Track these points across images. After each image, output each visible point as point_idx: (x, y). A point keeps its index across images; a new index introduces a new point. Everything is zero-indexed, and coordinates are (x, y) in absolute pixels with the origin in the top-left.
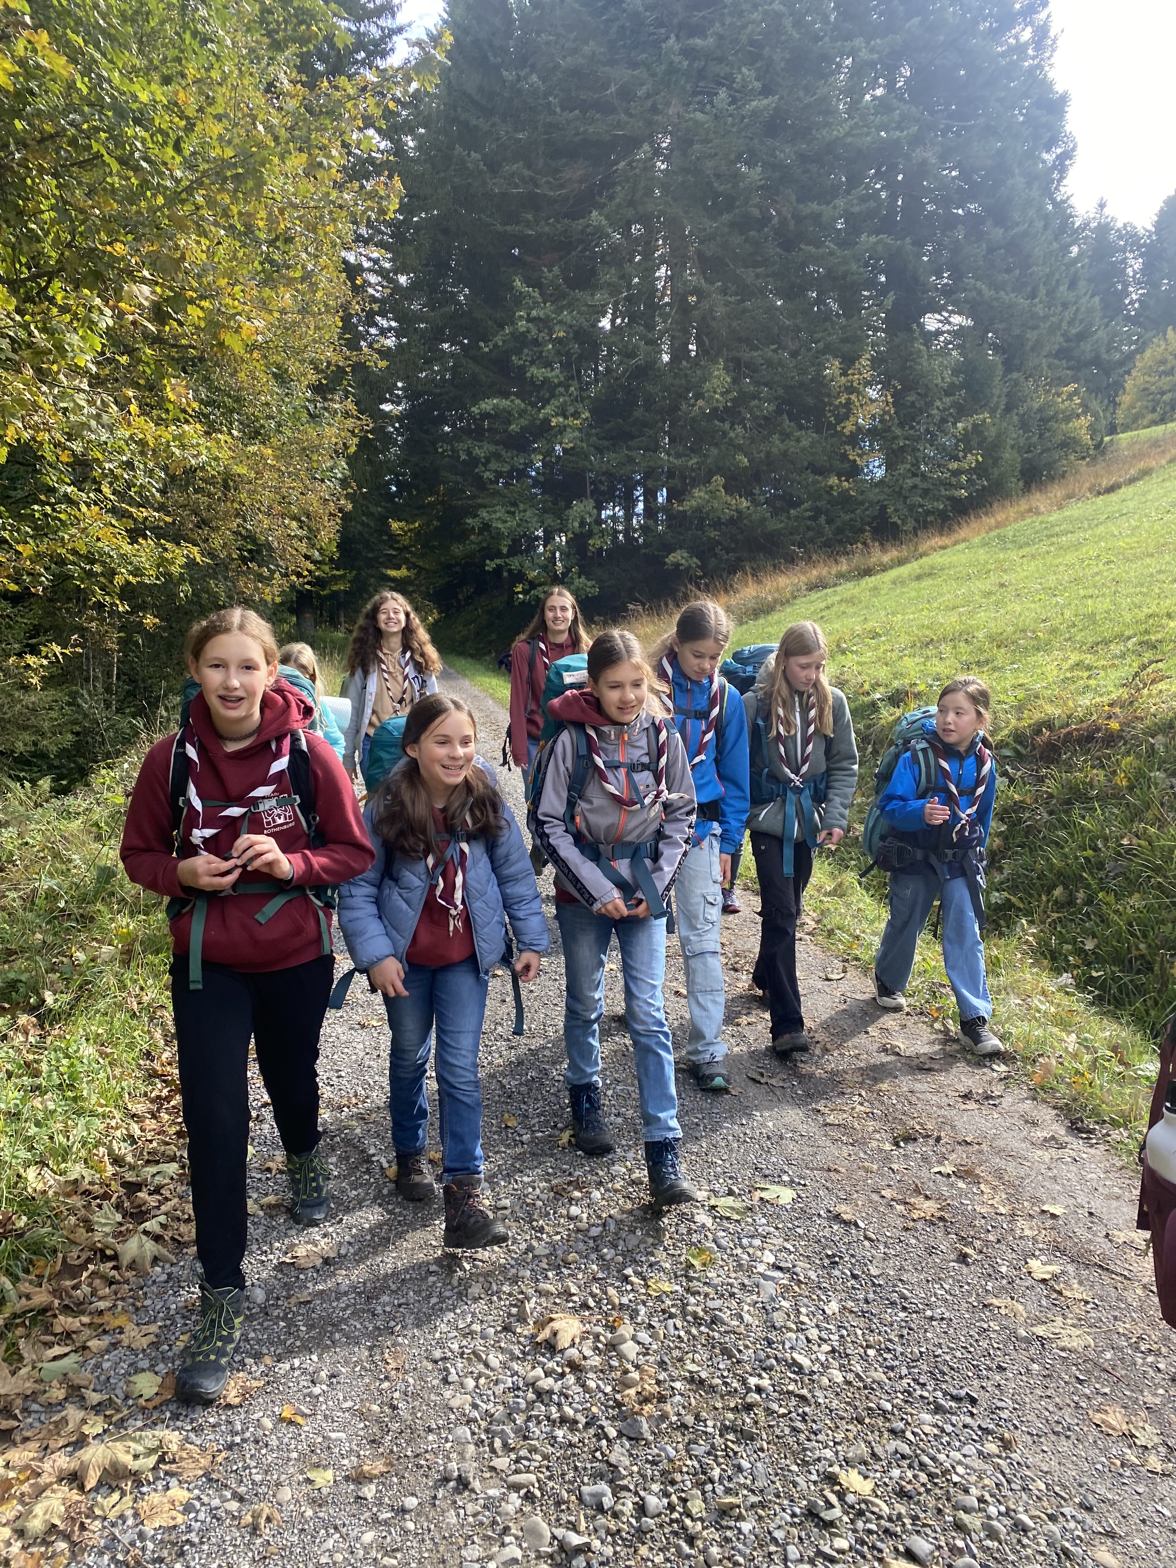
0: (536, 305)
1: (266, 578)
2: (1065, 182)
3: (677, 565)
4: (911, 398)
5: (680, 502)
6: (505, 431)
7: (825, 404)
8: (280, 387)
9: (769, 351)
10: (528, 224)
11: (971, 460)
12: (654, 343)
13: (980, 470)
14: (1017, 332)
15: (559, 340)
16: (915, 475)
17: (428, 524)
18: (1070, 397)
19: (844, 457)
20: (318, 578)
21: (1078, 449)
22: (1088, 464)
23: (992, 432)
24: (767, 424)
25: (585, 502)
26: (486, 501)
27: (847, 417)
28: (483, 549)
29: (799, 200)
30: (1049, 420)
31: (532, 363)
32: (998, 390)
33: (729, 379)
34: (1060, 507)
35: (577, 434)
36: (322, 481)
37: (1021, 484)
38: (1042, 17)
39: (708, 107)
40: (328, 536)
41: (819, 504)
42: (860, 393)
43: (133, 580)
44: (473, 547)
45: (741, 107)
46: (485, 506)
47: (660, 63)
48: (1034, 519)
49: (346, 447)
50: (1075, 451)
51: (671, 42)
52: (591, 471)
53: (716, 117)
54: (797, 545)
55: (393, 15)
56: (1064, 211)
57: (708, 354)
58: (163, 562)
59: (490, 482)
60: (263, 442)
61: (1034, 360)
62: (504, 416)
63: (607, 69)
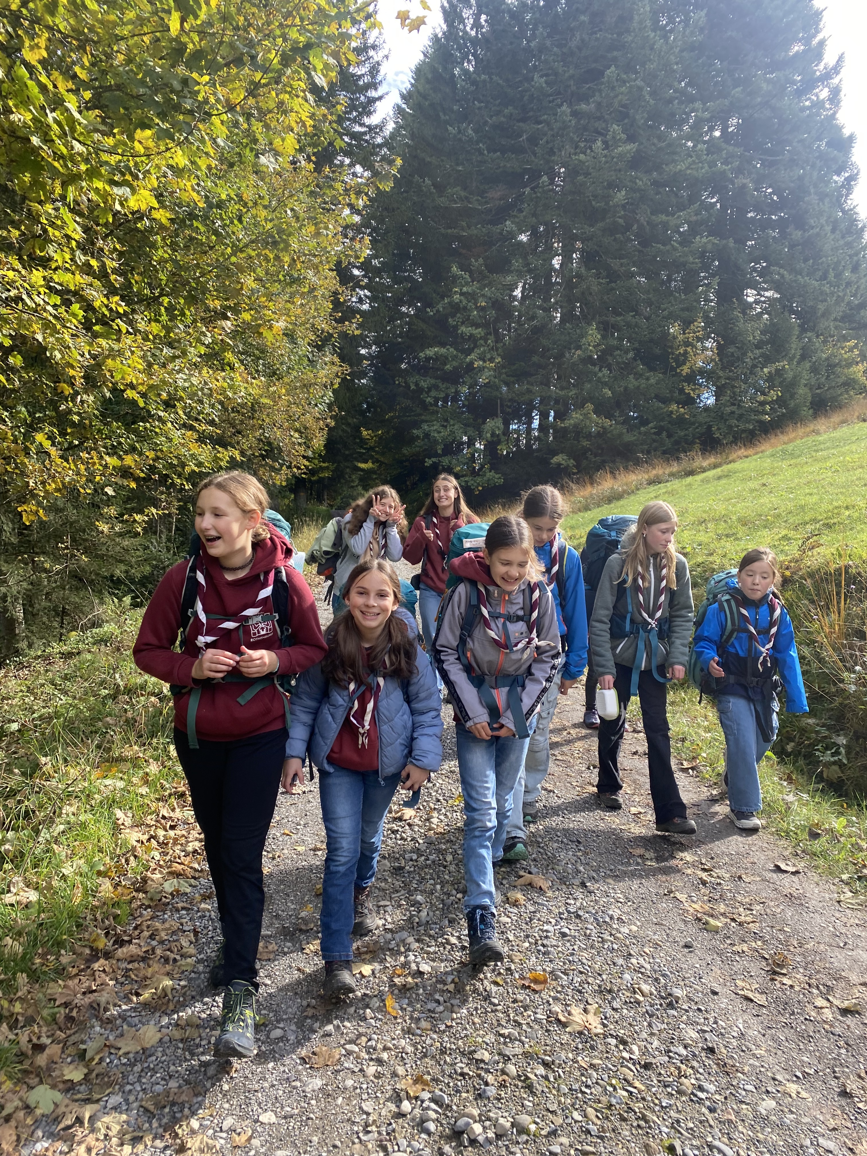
0: (467, 284)
1: (277, 469)
2: (851, 197)
3: (559, 464)
4: (731, 349)
5: (562, 420)
6: (442, 370)
7: (669, 353)
8: (290, 343)
9: (629, 317)
10: (463, 229)
11: (773, 395)
12: (548, 310)
13: (780, 401)
14: (811, 303)
15: (483, 309)
16: (733, 404)
17: (388, 432)
18: (851, 350)
19: (682, 391)
20: (310, 470)
21: (857, 387)
22: (864, 398)
23: (790, 375)
24: (626, 368)
25: (496, 420)
26: (428, 418)
27: (684, 364)
28: (425, 450)
29: (652, 213)
30: (835, 366)
31: (463, 323)
32: (794, 347)
33: (599, 337)
34: (835, 429)
35: (492, 373)
36: (316, 405)
37: (811, 411)
38: (835, 81)
39: (588, 151)
40: (319, 442)
41: (662, 424)
42: (693, 346)
43: (196, 469)
44: (417, 449)
45: (613, 150)
46: (426, 421)
47: (556, 121)
48: (811, 438)
49: (332, 384)
50: (854, 389)
51: (564, 108)
52: (501, 399)
53: (594, 158)
54: (642, 452)
55: (376, 89)
56: (850, 217)
57: (586, 318)
58: (216, 459)
59: (431, 405)
60: (278, 380)
61: (823, 324)
62: (442, 360)
63: (521, 124)
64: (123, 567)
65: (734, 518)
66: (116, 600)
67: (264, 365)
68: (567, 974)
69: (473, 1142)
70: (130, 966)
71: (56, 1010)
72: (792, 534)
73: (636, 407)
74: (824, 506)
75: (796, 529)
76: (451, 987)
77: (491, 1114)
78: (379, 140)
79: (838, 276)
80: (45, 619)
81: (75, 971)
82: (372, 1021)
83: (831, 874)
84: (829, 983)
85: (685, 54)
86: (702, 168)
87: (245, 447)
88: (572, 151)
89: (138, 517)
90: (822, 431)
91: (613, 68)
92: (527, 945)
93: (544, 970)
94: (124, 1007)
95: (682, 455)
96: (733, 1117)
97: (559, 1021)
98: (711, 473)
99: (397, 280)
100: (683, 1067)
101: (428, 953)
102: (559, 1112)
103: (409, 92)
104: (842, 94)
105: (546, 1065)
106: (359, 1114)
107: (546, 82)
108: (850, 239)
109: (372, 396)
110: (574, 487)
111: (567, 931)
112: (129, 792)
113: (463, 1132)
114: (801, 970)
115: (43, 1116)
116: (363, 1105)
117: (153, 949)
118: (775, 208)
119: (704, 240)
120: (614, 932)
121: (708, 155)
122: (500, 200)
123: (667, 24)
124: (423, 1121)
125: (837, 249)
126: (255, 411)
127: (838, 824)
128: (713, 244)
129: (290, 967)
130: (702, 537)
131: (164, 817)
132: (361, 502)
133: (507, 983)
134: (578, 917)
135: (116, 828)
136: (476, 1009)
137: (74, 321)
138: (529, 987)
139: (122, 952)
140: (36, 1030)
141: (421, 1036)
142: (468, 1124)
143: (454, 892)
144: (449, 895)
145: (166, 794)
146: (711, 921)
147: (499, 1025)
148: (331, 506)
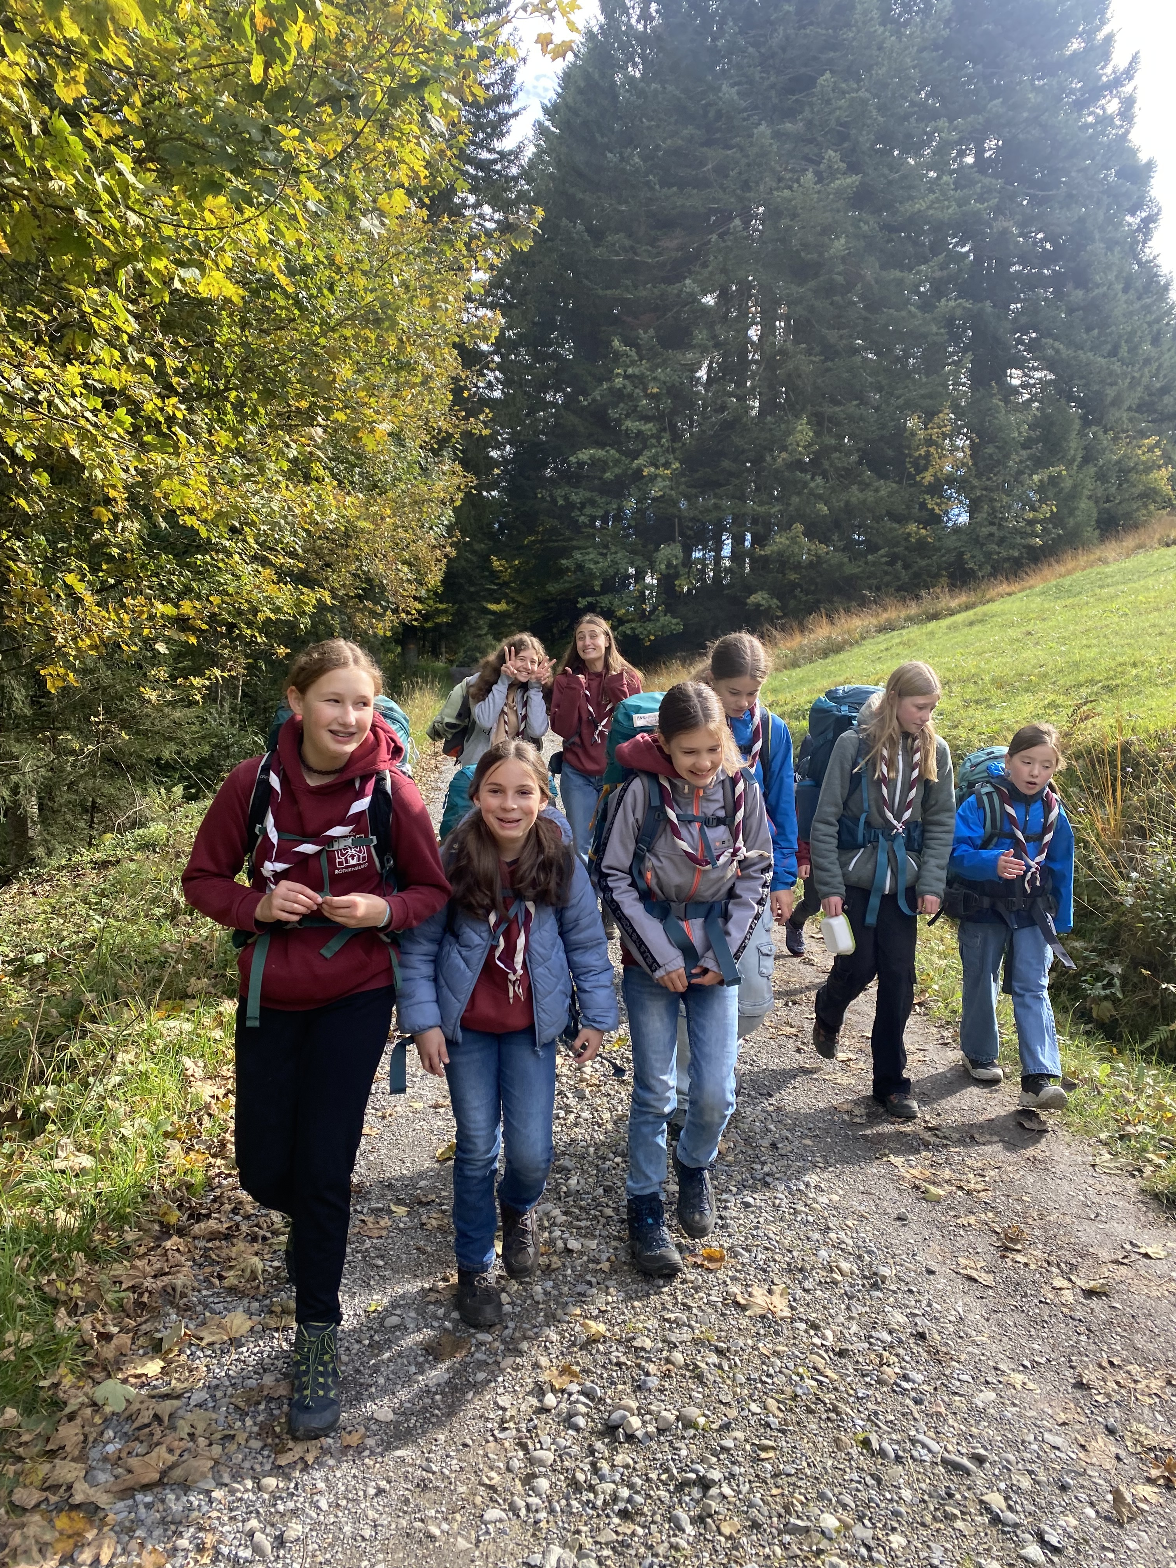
0: (633, 363)
1: (379, 615)
2: (1150, 244)
3: (758, 605)
4: (990, 450)
5: (762, 547)
6: (601, 478)
7: (906, 456)
8: (396, 445)
9: (852, 407)
10: (627, 290)
11: (1046, 511)
12: (742, 398)
13: (1056, 520)
14: (1096, 387)
15: (653, 397)
16: (992, 524)
17: (527, 563)
18: (1151, 450)
19: (923, 505)
20: (423, 614)
21: (1159, 499)
22: (1169, 514)
23: (1068, 484)
24: (848, 476)
25: (673, 546)
26: (581, 543)
27: (926, 469)
28: (578, 586)
29: (883, 267)
30: (1130, 471)
31: (628, 416)
32: (1074, 446)
33: (811, 433)
34: (1128, 556)
35: (667, 483)
36: (431, 529)
37: (1097, 532)
38: (1127, 89)
39: (795, 185)
40: (435, 577)
41: (896, 550)
42: (939, 446)
43: (273, 617)
44: (567, 585)
45: (828, 184)
46: (579, 548)
47: (752, 144)
48: (1096, 569)
49: (452, 500)
50: (1155, 502)
51: (763, 127)
52: (680, 519)
53: (803, 194)
54: (870, 589)
55: (510, 103)
56: (1149, 271)
57: (793, 408)
58: (299, 603)
59: (586, 526)
60: (380, 495)
61: (1114, 415)
62: (599, 465)
63: (705, 149)
64: (174, 747)
66: (163, 791)
67: (360, 474)
68: (750, 1251)
69: (630, 1438)
70: (210, 1245)
71: (123, 1294)
72: (1061, 699)
73: (861, 528)
74: (1105, 663)
75: (1067, 693)
76: (605, 1266)
77: (652, 1407)
78: (514, 171)
79: (1133, 350)
80: (69, 817)
81: (142, 1250)
83: (1087, 1132)
84: (1074, 1261)
85: (925, 54)
86: (948, 207)
87: (336, 585)
88: (774, 185)
89: (196, 681)
90: (1111, 559)
91: (828, 75)
93: (721, 1246)
94: (204, 1293)
95: (923, 593)
96: (943, 1410)
97: (737, 1304)
98: (959, 618)
99: (538, 357)
100: (886, 1354)
102: (734, 1404)
103: (555, 105)
104: (1137, 106)
105: (719, 1352)
106: (494, 1410)
107: (738, 93)
108: (1148, 301)
109: (506, 514)
110: (777, 635)
111: (751, 1200)
112: (198, 1035)
113: (618, 1427)
114: (1040, 1246)
115: (113, 1414)
116: (499, 1399)
117: (237, 1225)
118: (1047, 259)
119: (952, 303)
120: (809, 1202)
121: (956, 189)
122: (677, 250)
123: (900, 15)
124: (571, 1415)
125: (1131, 314)
126: (350, 537)
127: (1101, 1071)
128: (965, 308)
129: (406, 1245)
132: (492, 657)
134: (766, 1184)
135: (185, 1080)
136: (636, 1291)
137: (120, 430)
138: (702, 1266)
139: (199, 1228)
140: (100, 1316)
141: (569, 1322)
142: (624, 1417)
143: (611, 1156)
144: (604, 1159)
146: (933, 1189)
147: (664, 1308)
148: (451, 662)
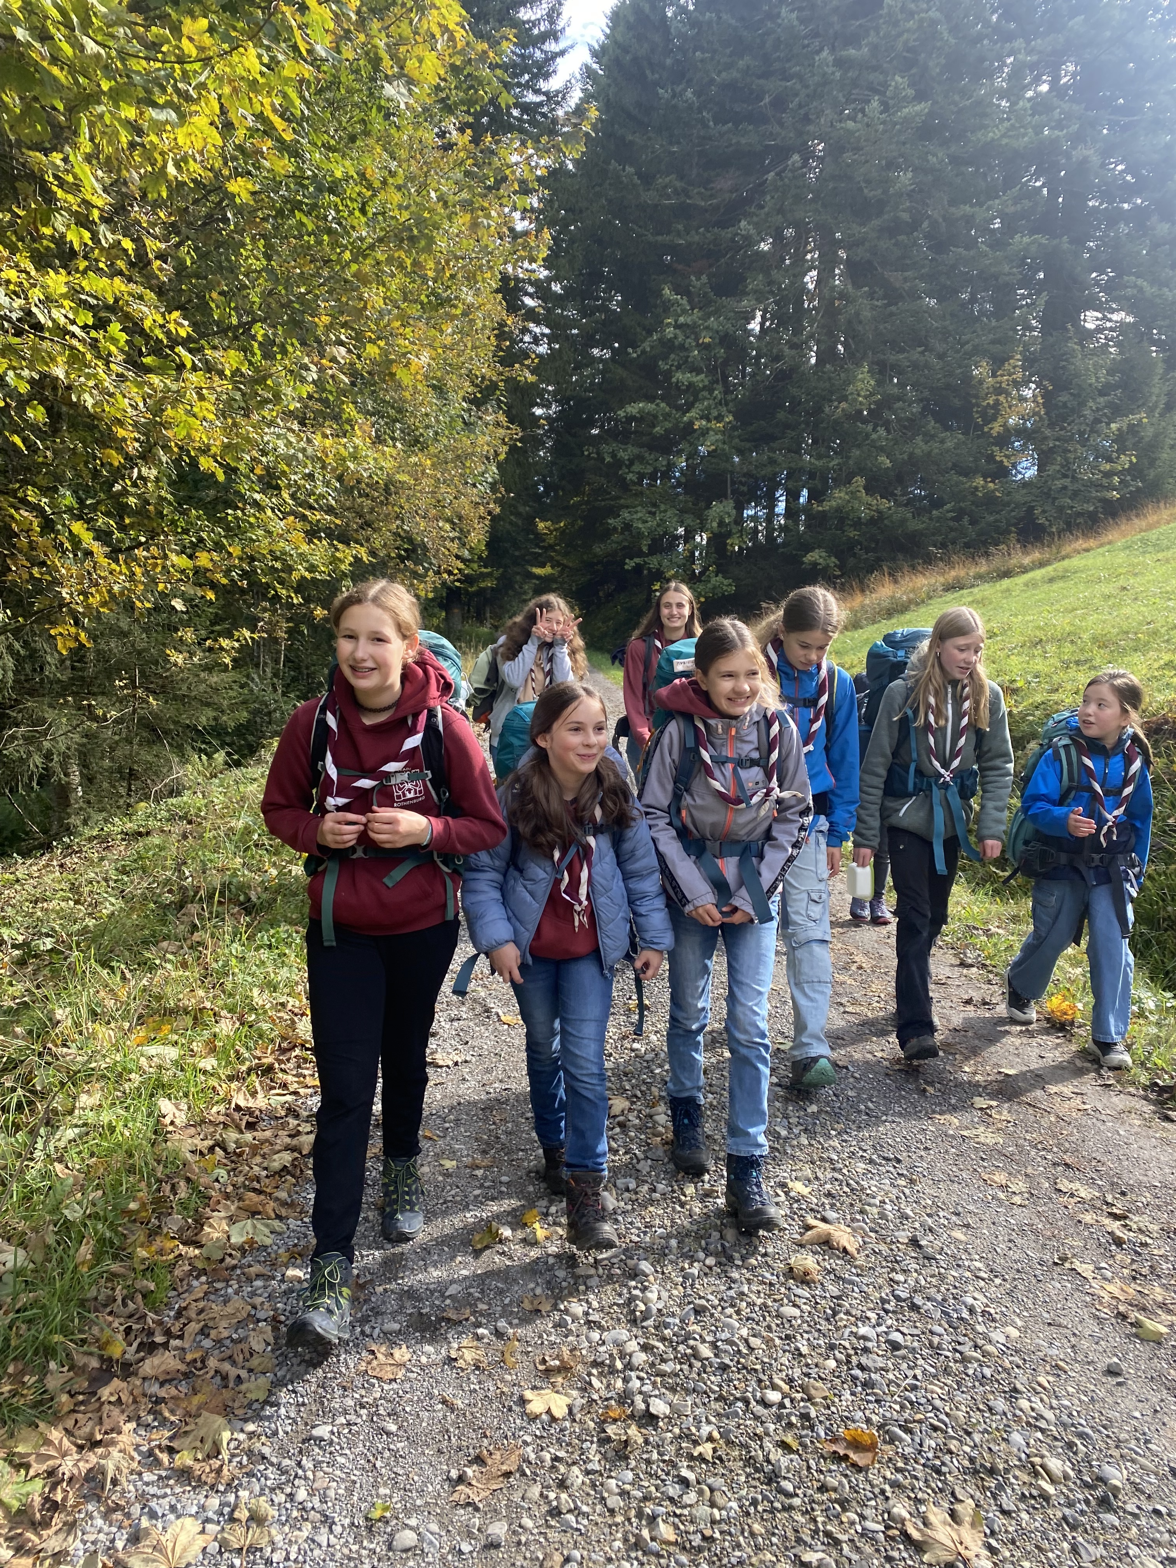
0: (684, 312)
1: (420, 576)
3: (815, 564)
4: (1064, 397)
5: (820, 502)
6: (651, 434)
7: (973, 405)
8: (437, 398)
9: (915, 354)
10: (679, 234)
11: (1125, 461)
12: (799, 347)
13: (1135, 471)
15: (706, 347)
16: (1065, 476)
17: (573, 524)
19: (991, 458)
20: (466, 576)
23: (1149, 432)
24: (911, 427)
25: (725, 503)
26: (629, 502)
27: (994, 419)
28: (624, 548)
29: (950, 204)
31: (679, 367)
32: (1156, 391)
33: (872, 383)
35: (719, 437)
36: (474, 485)
39: (860, 115)
40: (478, 537)
41: (963, 505)
42: (1008, 394)
43: (307, 574)
44: (614, 546)
45: (894, 114)
46: (627, 507)
47: (813, 74)
49: (496, 454)
51: (825, 53)
52: (732, 473)
53: (868, 125)
54: (936, 546)
55: (556, 39)
57: (854, 357)
58: (334, 560)
59: (634, 483)
60: (422, 450)
62: (649, 420)
63: (762, 82)
64: (211, 713)
65: (1085, 636)
66: (204, 757)
67: (402, 431)
68: (910, 1432)
70: (163, 1392)
73: (925, 483)
78: (561, 113)
80: (106, 784)
81: (69, 1403)
82: (570, 1517)
86: (1024, 135)
87: (376, 544)
89: (225, 643)
92: (832, 1364)
93: (868, 1421)
94: (146, 1480)
95: (992, 549)
97: (907, 1537)
98: (1038, 574)
99: (584, 312)
101: (662, 1374)
103: (603, 47)
107: (798, 19)
109: (552, 475)
111: (896, 1337)
112: (185, 1067)
117: (204, 1357)
118: (1129, 191)
119: (1026, 240)
120: (980, 1342)
121: (1033, 115)
122: (731, 192)
126: (390, 494)
128: (1040, 244)
129: (429, 1394)
130: (1039, 665)
131: (238, 1108)
133: (804, 1446)
134: (915, 1308)
136: (754, 1503)
137: (113, 348)
138: (845, 1458)
139: (151, 1365)
143: (701, 1255)
145: (244, 1068)
146: (1145, 1320)
147: (799, 1540)
148: (496, 627)
